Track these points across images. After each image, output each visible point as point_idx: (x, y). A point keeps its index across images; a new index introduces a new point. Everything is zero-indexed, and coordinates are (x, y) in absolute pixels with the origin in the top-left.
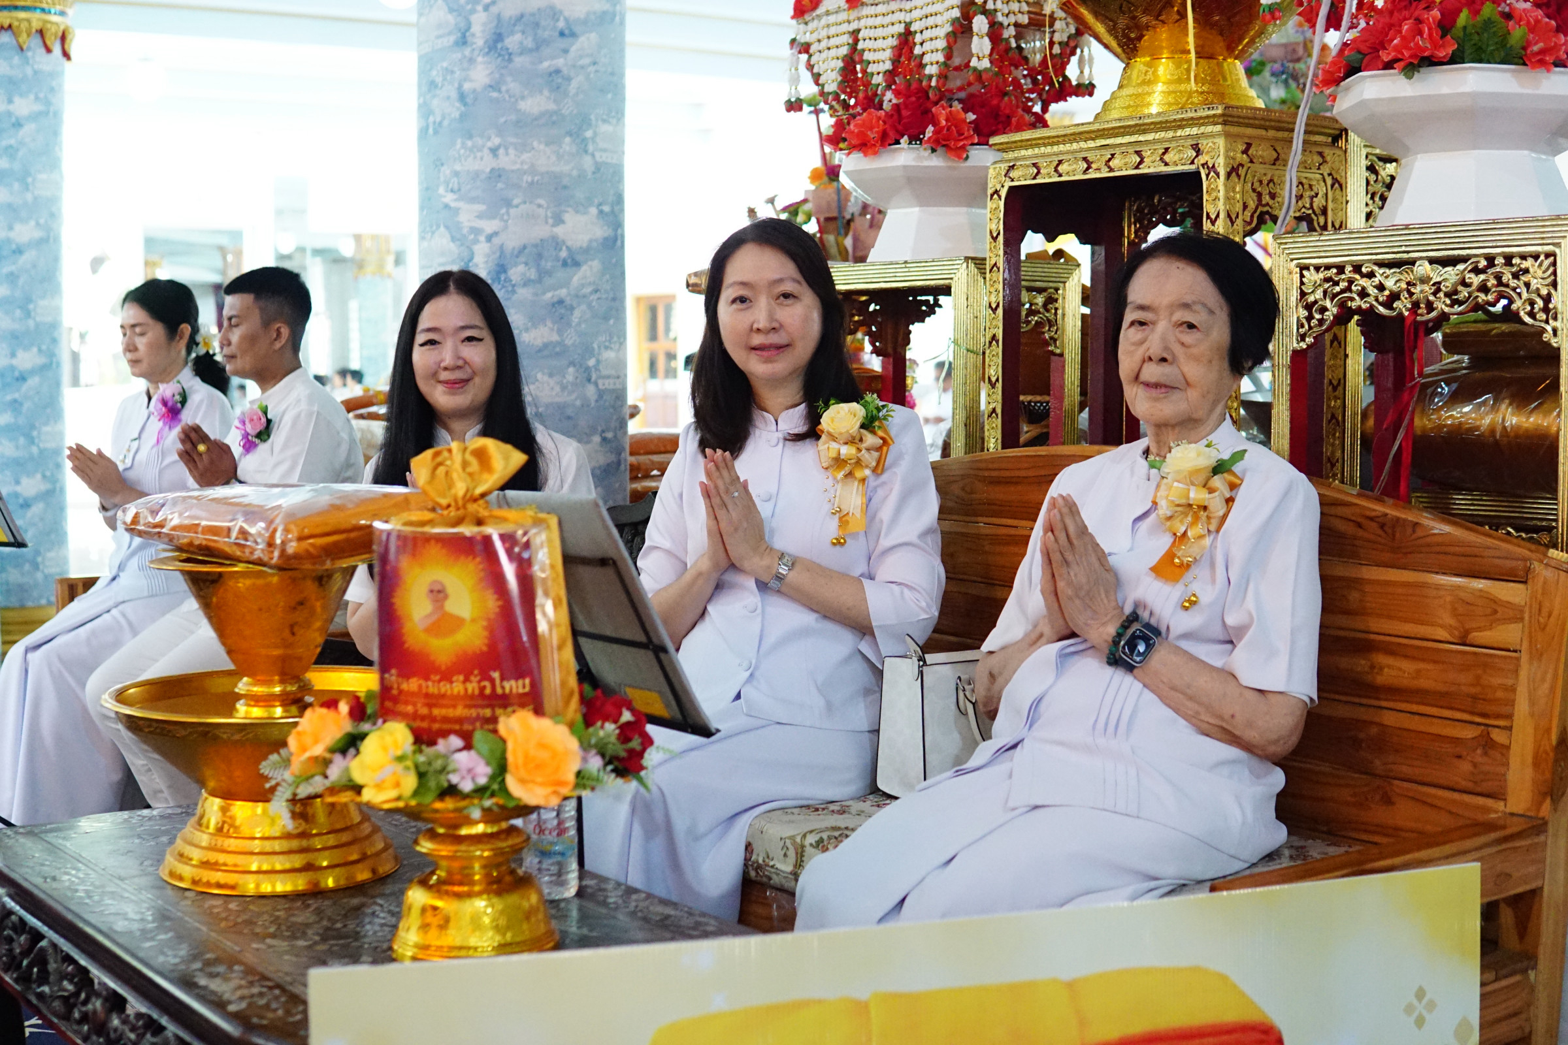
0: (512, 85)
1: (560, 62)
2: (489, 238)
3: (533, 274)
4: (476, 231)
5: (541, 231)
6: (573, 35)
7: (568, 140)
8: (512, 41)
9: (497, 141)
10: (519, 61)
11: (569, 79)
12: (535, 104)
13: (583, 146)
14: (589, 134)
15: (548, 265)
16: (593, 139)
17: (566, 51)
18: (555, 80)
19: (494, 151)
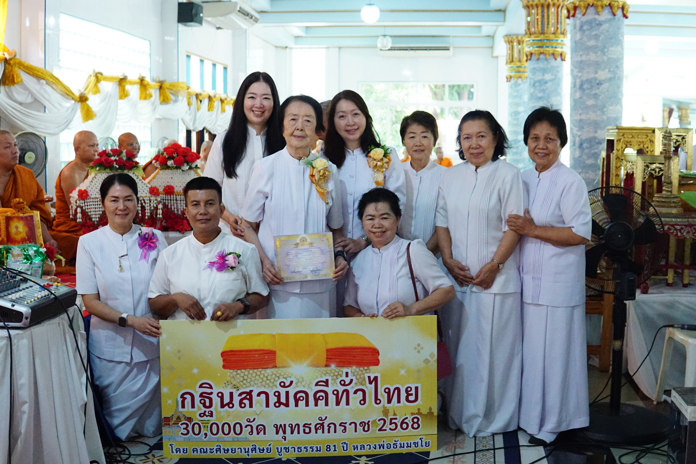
0: (585, 98)
1: (597, 91)
2: (579, 136)
3: (589, 146)
4: (576, 135)
5: (591, 135)
6: (601, 84)
7: (599, 111)
8: (585, 86)
9: (581, 112)
10: (586, 91)
11: (599, 96)
12: (590, 102)
13: (603, 113)
14: (605, 110)
15: (592, 143)
16: (607, 111)
17: (599, 88)
18: (596, 96)
19: (580, 114)
